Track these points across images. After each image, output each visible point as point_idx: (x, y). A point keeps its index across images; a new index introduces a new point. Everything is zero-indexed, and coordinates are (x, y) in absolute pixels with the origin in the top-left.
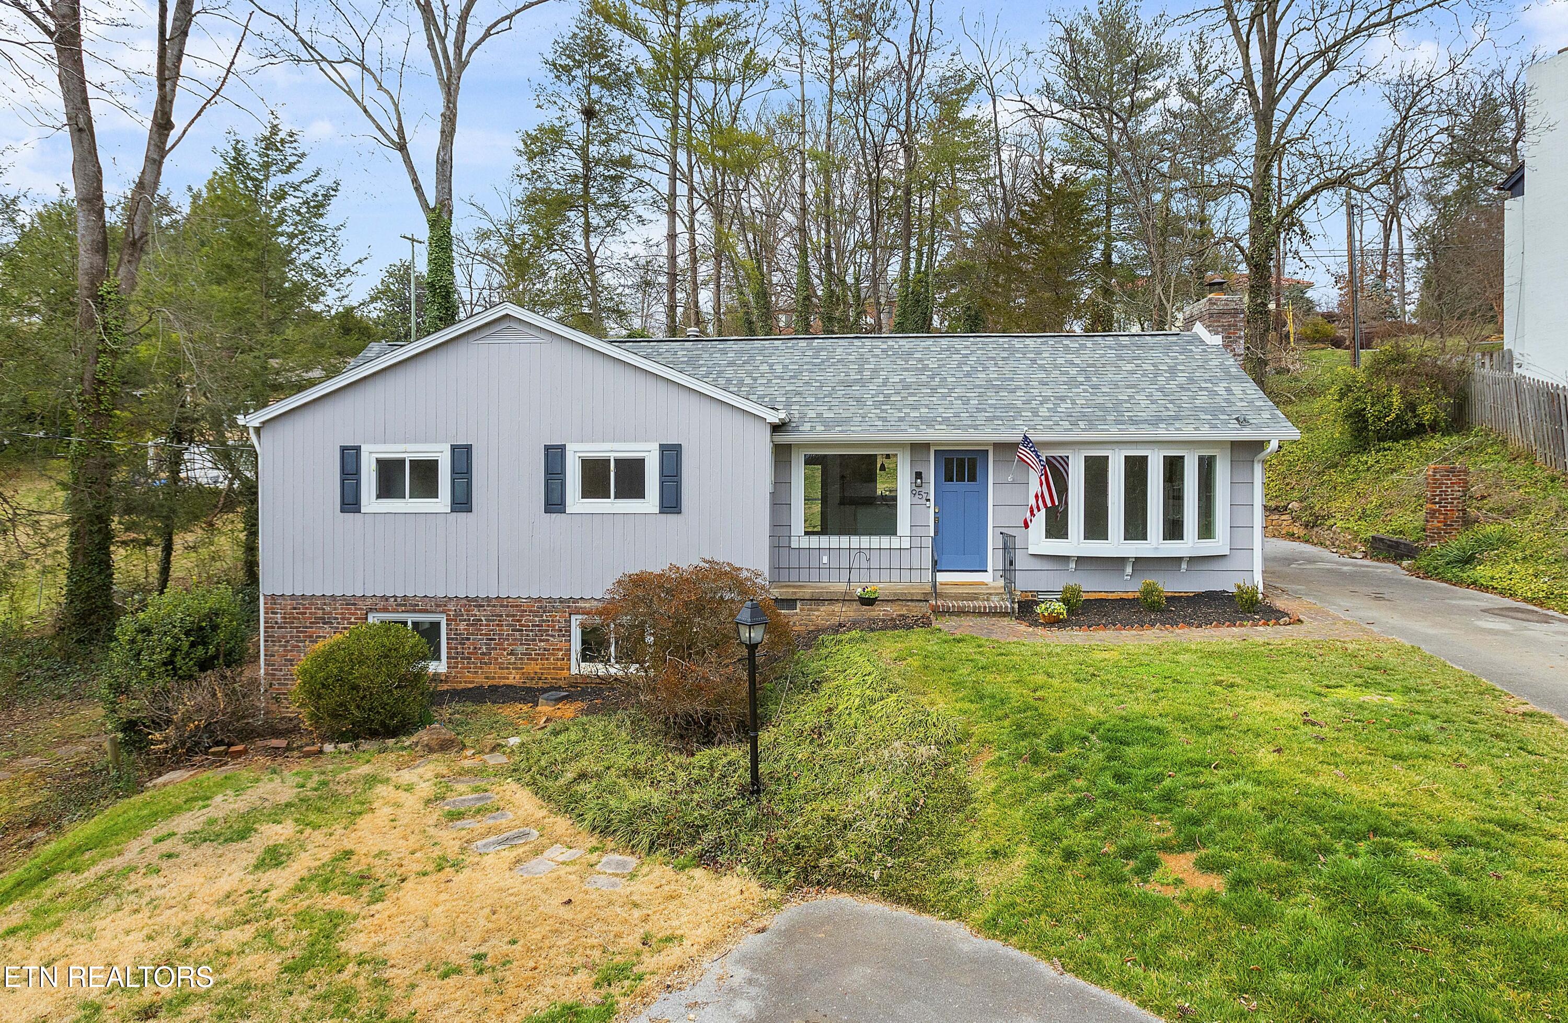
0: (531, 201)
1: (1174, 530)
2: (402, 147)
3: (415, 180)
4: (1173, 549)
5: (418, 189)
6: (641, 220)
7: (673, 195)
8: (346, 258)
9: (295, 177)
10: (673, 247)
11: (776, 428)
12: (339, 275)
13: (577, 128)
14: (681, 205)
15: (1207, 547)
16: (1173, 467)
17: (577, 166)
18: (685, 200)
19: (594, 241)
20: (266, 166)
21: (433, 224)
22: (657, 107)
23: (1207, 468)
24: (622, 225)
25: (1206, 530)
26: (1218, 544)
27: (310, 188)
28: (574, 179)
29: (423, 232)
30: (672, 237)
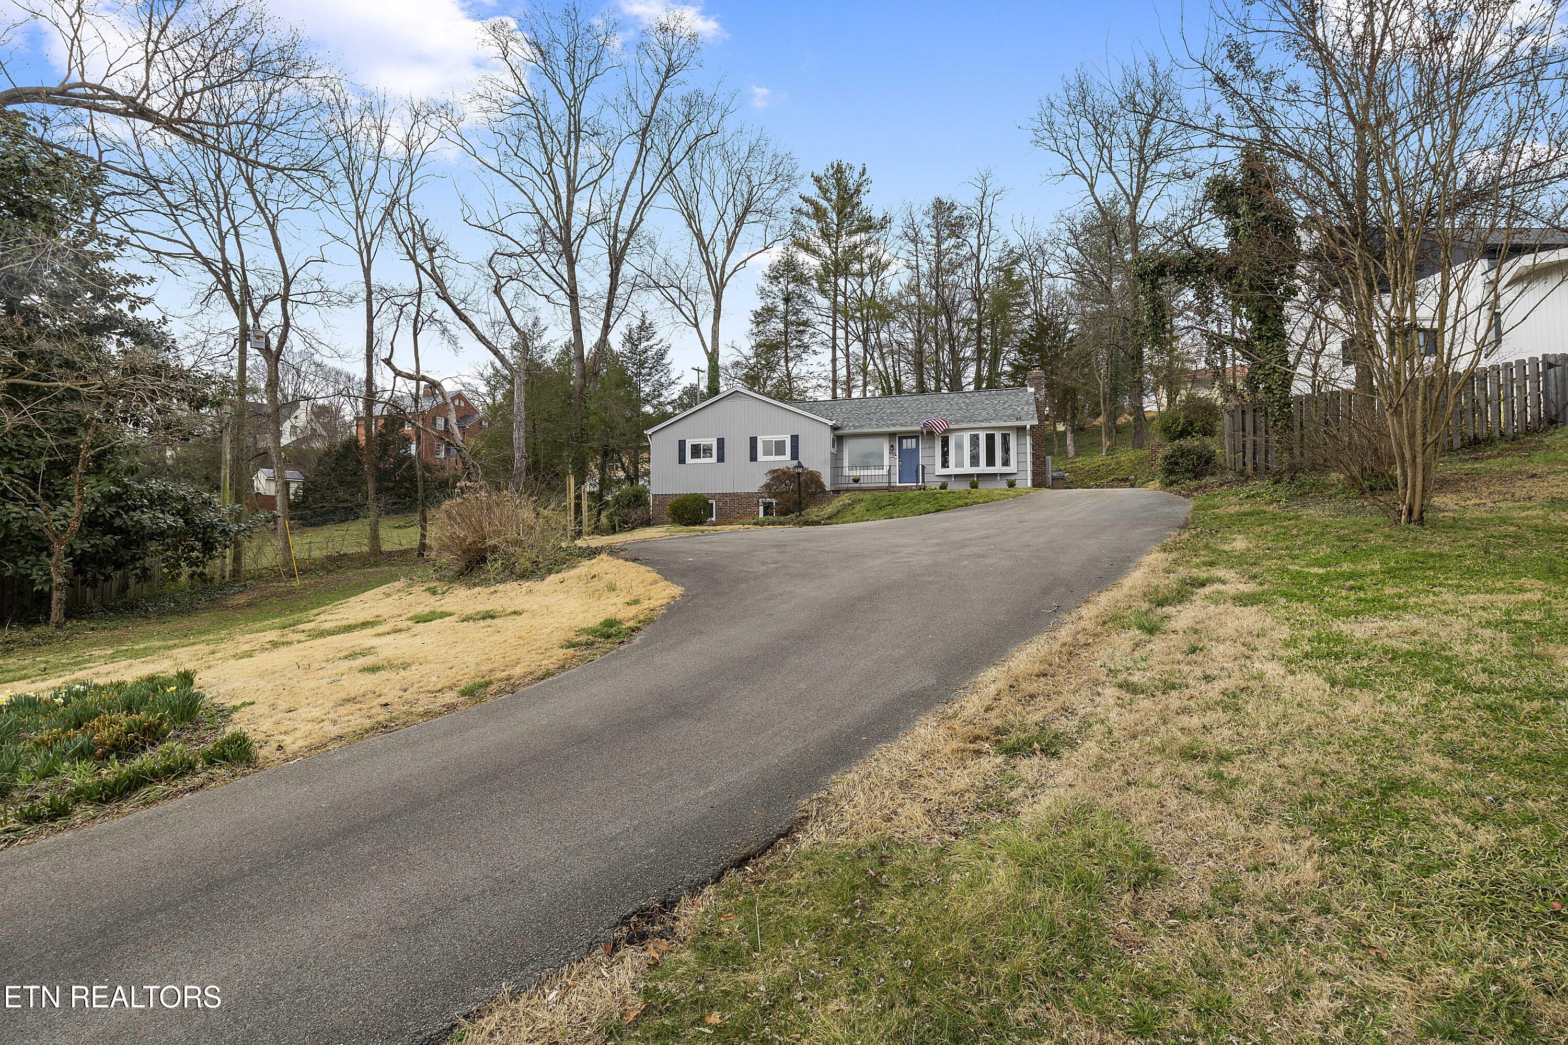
0: (759, 346)
1: (991, 461)
2: (696, 326)
3: (702, 340)
4: (990, 470)
5: (704, 345)
6: (815, 352)
7: (834, 338)
8: (673, 376)
9: (650, 343)
10: (834, 366)
11: (834, 428)
12: (670, 385)
13: (781, 307)
14: (841, 343)
15: (1006, 470)
16: (990, 439)
17: (781, 327)
18: (843, 341)
19: (791, 365)
20: (639, 339)
21: (710, 360)
22: (823, 292)
23: (1005, 438)
24: (804, 356)
25: (1006, 463)
26: (1012, 468)
27: (659, 347)
28: (780, 333)
29: (704, 364)
30: (834, 360)
